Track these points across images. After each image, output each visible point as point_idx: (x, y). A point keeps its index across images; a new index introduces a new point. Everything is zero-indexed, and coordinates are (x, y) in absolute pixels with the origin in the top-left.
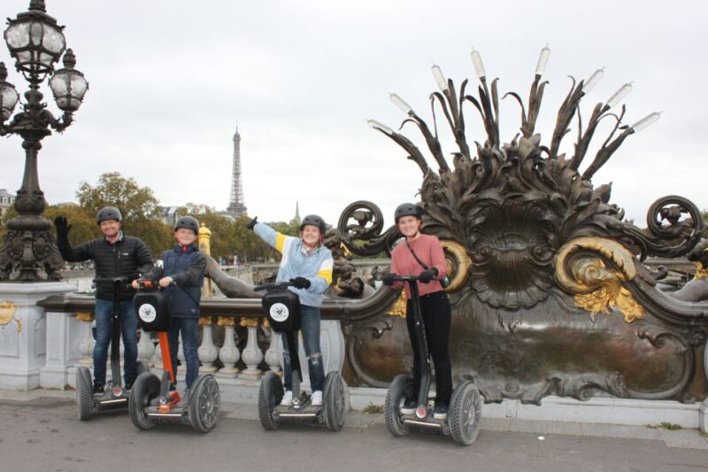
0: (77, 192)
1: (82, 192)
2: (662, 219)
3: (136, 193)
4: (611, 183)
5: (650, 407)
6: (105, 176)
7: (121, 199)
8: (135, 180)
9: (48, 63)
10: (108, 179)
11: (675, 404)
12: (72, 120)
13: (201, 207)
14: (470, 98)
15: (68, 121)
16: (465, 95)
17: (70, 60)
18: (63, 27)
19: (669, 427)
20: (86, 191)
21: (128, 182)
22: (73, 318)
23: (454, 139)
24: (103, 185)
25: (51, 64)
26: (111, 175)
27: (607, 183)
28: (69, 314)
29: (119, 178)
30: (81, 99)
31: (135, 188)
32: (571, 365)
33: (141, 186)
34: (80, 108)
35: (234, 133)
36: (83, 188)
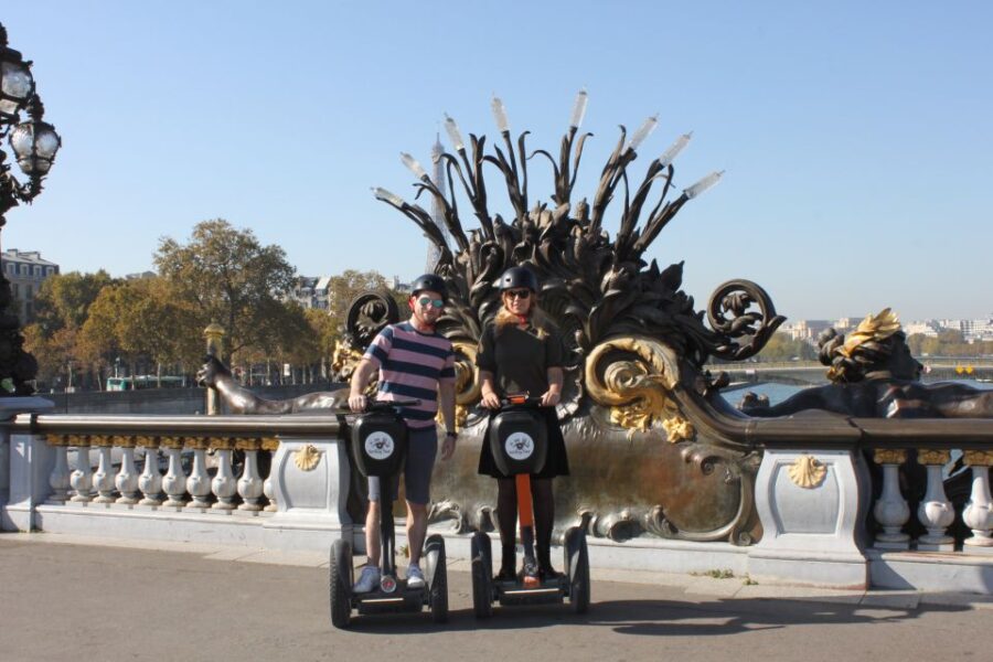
0: (155, 256)
1: (163, 255)
2: (726, 311)
3: (255, 255)
4: (682, 263)
5: (695, 550)
6: (202, 227)
7: (230, 265)
8: (254, 234)
9: (11, 112)
10: (208, 232)
11: (728, 546)
12: (41, 188)
13: (370, 276)
14: (490, 158)
15: (36, 188)
16: (484, 154)
17: (37, 109)
18: (30, 63)
19: (716, 574)
20: (170, 252)
21: (242, 238)
22: (42, 442)
23: (474, 211)
24: (200, 242)
25: (16, 112)
26: (211, 226)
27: (678, 262)
28: (38, 436)
29: (226, 229)
30: (51, 160)
31: (253, 246)
32: (605, 497)
33: (263, 244)
34: (49, 172)
35: (435, 143)
36: (166, 249)
